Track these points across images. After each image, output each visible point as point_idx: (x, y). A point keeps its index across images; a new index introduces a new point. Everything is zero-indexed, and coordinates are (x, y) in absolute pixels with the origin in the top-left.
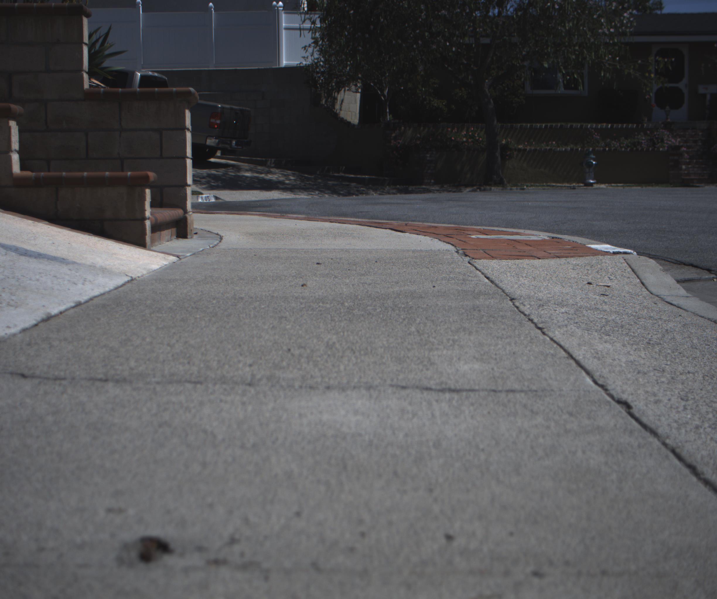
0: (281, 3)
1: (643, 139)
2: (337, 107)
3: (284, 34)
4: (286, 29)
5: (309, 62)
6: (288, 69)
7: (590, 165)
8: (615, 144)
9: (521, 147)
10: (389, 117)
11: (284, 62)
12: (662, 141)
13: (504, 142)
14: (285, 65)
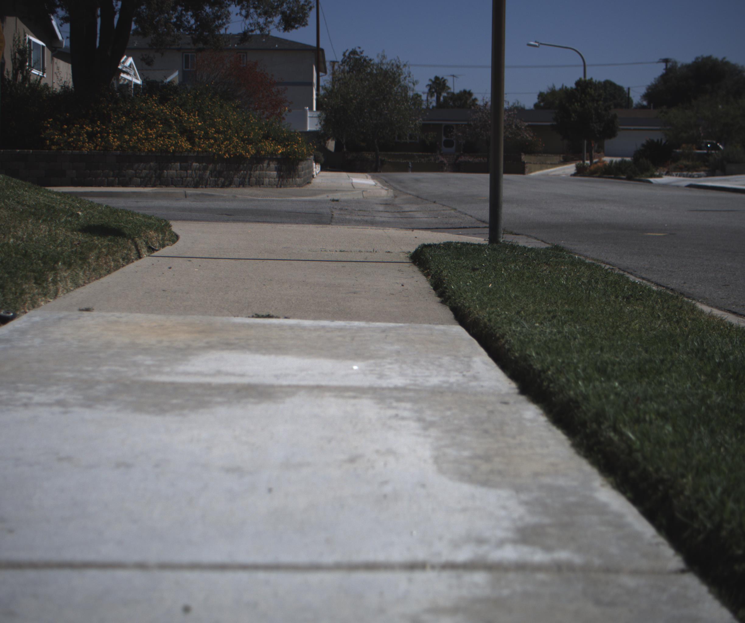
0: (307, 108)
1: (433, 158)
2: (327, 144)
3: (308, 119)
4: (310, 117)
5: (318, 129)
6: (311, 132)
7: (409, 167)
8: (423, 160)
9: (390, 160)
10: (345, 150)
11: (309, 129)
12: (439, 159)
13: (383, 159)
14: (309, 130)
